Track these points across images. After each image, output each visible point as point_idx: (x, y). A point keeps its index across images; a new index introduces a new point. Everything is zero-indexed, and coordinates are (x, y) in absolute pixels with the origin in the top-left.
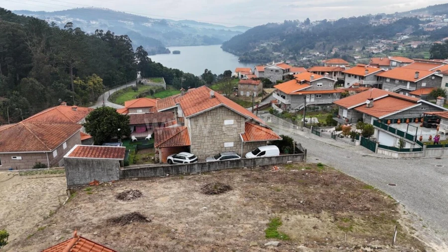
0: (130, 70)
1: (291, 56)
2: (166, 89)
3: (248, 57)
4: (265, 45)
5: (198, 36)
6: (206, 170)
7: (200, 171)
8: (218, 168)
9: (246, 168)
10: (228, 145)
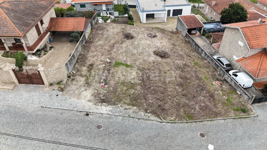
6: (206, 58)
7: (204, 56)
8: (210, 61)
9: (218, 73)
10: (235, 58)
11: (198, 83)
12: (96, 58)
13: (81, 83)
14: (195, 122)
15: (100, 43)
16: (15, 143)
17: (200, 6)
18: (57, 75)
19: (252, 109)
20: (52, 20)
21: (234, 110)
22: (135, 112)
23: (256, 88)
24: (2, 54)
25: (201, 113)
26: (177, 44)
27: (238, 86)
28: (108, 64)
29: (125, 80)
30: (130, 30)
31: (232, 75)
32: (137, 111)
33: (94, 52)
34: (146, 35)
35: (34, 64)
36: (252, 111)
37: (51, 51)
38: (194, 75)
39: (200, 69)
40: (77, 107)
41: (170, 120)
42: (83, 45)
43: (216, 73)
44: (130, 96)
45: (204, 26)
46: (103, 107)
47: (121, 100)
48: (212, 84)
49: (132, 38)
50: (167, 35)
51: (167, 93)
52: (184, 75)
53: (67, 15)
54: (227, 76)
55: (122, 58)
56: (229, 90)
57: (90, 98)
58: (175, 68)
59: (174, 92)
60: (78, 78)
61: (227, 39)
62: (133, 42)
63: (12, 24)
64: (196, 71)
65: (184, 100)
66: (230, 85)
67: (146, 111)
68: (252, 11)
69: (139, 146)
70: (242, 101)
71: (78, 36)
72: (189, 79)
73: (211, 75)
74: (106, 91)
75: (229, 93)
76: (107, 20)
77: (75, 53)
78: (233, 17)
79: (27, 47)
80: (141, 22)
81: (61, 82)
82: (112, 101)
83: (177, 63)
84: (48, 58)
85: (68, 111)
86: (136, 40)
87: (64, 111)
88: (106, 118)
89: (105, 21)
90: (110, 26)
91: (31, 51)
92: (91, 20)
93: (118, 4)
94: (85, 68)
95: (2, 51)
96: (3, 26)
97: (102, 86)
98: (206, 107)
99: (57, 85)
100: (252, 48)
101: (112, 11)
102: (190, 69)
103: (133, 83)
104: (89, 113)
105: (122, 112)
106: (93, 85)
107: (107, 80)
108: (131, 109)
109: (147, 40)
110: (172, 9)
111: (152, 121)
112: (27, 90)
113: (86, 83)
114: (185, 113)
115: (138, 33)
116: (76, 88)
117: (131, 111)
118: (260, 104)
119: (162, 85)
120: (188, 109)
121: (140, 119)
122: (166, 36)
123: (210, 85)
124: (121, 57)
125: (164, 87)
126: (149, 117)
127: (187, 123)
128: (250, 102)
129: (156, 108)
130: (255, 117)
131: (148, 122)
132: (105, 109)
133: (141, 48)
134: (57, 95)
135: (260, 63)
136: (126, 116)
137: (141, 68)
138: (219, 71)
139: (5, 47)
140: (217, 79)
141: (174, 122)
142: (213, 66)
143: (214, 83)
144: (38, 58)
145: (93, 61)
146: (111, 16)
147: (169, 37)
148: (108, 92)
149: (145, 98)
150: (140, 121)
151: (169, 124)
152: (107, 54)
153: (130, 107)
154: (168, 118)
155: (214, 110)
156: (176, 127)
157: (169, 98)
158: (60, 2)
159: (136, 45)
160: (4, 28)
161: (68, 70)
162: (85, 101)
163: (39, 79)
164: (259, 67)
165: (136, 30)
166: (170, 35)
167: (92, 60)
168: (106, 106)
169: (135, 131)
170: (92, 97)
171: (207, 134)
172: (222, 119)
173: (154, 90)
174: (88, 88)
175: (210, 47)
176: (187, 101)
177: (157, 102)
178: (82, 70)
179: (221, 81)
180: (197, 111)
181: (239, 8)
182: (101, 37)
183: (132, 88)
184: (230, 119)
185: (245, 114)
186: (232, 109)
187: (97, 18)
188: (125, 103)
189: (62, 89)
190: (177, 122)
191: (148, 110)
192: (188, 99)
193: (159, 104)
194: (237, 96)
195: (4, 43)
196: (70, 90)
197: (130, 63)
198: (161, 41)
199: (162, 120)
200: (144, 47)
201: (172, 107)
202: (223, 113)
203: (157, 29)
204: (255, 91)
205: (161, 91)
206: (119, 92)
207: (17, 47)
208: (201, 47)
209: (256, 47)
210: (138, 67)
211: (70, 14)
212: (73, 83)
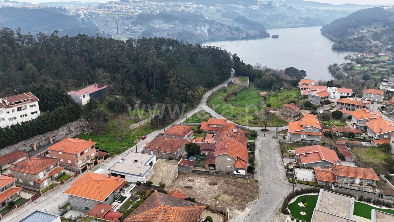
0: (225, 74)
1: (389, 46)
2: (248, 88)
3: (342, 45)
4: (365, 31)
5: (300, 18)
10: (229, 167)
34: (189, 182)
54: (237, 175)
55: (211, 195)
62: (196, 188)
66: (241, 177)
109: (195, 183)
115: (186, 184)
138: (231, 176)
165: (180, 184)
197: (217, 195)
198: (199, 180)
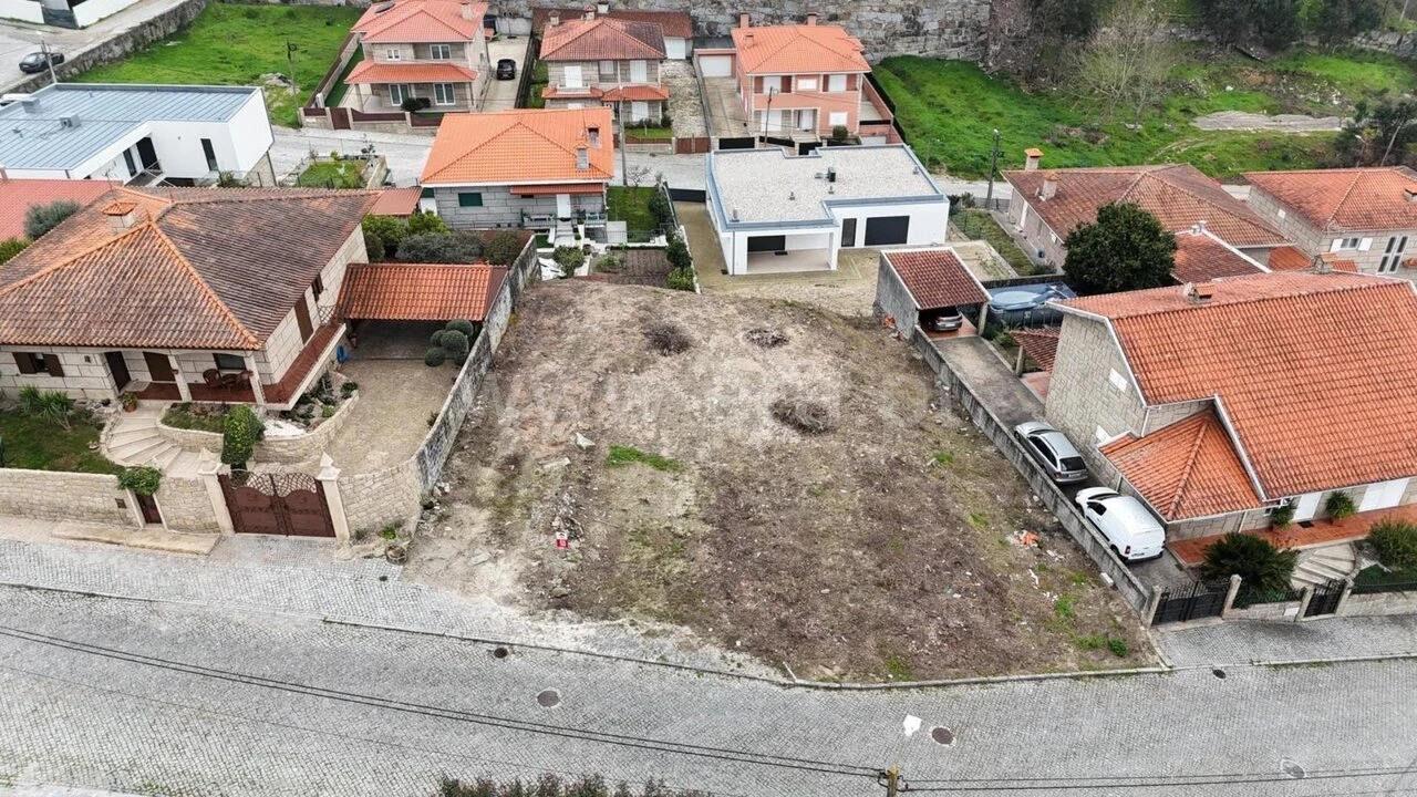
6: (990, 434)
7: (983, 427)
8: (1004, 450)
9: (1035, 498)
10: (1104, 438)
11: (942, 537)
12: (533, 430)
13: (475, 530)
14: (918, 687)
15: (550, 366)
16: (235, 748)
17: (994, 196)
18: (387, 498)
19: (1155, 644)
20: (353, 271)
21: (1080, 645)
22: (685, 646)
23: (1182, 562)
24: (163, 413)
25: (944, 655)
26: (872, 374)
27: (1105, 552)
28: (584, 457)
29: (651, 519)
30: (675, 313)
31: (1085, 506)
32: (694, 642)
33: (526, 405)
34: (741, 335)
35: (288, 454)
36: (1154, 653)
37: (350, 400)
38: (929, 504)
39: (958, 479)
40: (460, 622)
41: (822, 677)
42: (481, 376)
43: (1027, 500)
44: (667, 584)
45: (988, 300)
46: (563, 626)
47: (633, 600)
48: (1004, 544)
49: (684, 345)
50: (832, 333)
51: (817, 573)
52: (890, 505)
53: (410, 248)
54: (1067, 511)
55: (642, 432)
56: (1070, 568)
57: (511, 591)
58: (854, 476)
59: (843, 571)
60: (463, 511)
61: (1071, 360)
62: (685, 365)
63: (215, 297)
64: (939, 489)
65: (882, 604)
66: (1078, 548)
67: (729, 643)
68: (1197, 234)
69: (697, 767)
70: (1118, 613)
71: (464, 344)
72: (909, 522)
73: (1004, 507)
74: (573, 565)
75: (1071, 579)
76: (579, 264)
77: (450, 413)
78: (1110, 264)
79: (265, 388)
80: (725, 272)
81: (398, 525)
82: (597, 604)
83: (866, 456)
84: (338, 432)
85: (427, 637)
86: (700, 357)
87: (411, 639)
88: (574, 666)
89: (569, 273)
90: (589, 297)
91: (280, 401)
92: (511, 272)
93: (625, 184)
94: (488, 473)
95: (161, 402)
96: (180, 308)
97: (559, 545)
98: (969, 631)
99: (382, 539)
100: (1154, 398)
101: (597, 224)
102: (916, 480)
103: (682, 533)
104: (506, 647)
105: (635, 645)
106: (524, 538)
107: (576, 521)
108: (672, 636)
109: (743, 356)
110: (862, 215)
111: (752, 682)
112: (267, 555)
113: (494, 532)
114: (882, 654)
115: (709, 327)
116: (455, 552)
117: (669, 644)
118: (1189, 625)
119: (798, 544)
120: (896, 639)
121: (705, 671)
122: (825, 339)
123: (993, 548)
124: (635, 427)
125: (805, 549)
126: (739, 665)
127: (889, 689)
128: (1147, 614)
129: (770, 632)
130: (1160, 673)
131: (736, 684)
132: (569, 633)
133: (717, 389)
134: (384, 579)
135: (1190, 462)
136: (651, 660)
137: (717, 472)
138: (1038, 492)
139: (175, 387)
140: (1026, 524)
141: (837, 685)
142: (1015, 469)
143: (1011, 539)
144: (302, 431)
145: (521, 442)
146: (592, 243)
147: (840, 345)
148: (581, 569)
149: (728, 594)
150: (706, 679)
151: (818, 692)
152: (579, 416)
153: (668, 627)
154: (814, 670)
155: (1001, 642)
156: (843, 705)
157: (824, 595)
158: (365, 176)
159: (698, 379)
160: (182, 316)
161: (426, 481)
162: (492, 601)
163: (314, 512)
164: (1185, 476)
165: (698, 312)
166: (844, 336)
167: (517, 438)
168: (575, 620)
169: (684, 716)
170: (519, 587)
171: (962, 731)
172: (1028, 680)
173: (764, 562)
174: (501, 551)
175: (1014, 388)
176: (893, 609)
177: (774, 610)
178: (477, 478)
179: (1044, 530)
180: (931, 646)
181: (1136, 227)
182: (555, 343)
183: (678, 552)
184: (1056, 678)
185: (1121, 662)
186: (1074, 642)
187: (534, 261)
188: (647, 611)
189: (402, 555)
190: (848, 685)
191: (738, 638)
192: (899, 599)
193: (782, 617)
194: (1099, 591)
195: (177, 371)
196: (431, 560)
197: (672, 454)
198: (805, 362)
199: (789, 676)
200: (733, 387)
201: (832, 628)
202: (1036, 655)
203: (788, 308)
204: (1176, 572)
205: (792, 564)
206: (624, 567)
207: (220, 387)
208: (972, 391)
209: (1169, 398)
210: (704, 469)
211: (425, 247)
212: (442, 530)
